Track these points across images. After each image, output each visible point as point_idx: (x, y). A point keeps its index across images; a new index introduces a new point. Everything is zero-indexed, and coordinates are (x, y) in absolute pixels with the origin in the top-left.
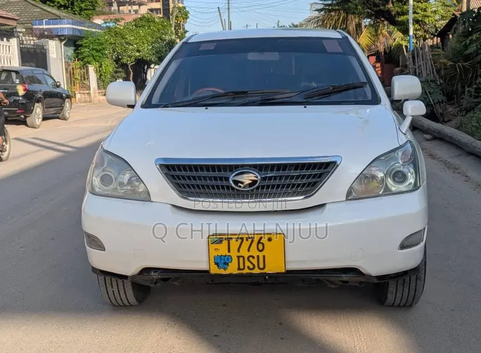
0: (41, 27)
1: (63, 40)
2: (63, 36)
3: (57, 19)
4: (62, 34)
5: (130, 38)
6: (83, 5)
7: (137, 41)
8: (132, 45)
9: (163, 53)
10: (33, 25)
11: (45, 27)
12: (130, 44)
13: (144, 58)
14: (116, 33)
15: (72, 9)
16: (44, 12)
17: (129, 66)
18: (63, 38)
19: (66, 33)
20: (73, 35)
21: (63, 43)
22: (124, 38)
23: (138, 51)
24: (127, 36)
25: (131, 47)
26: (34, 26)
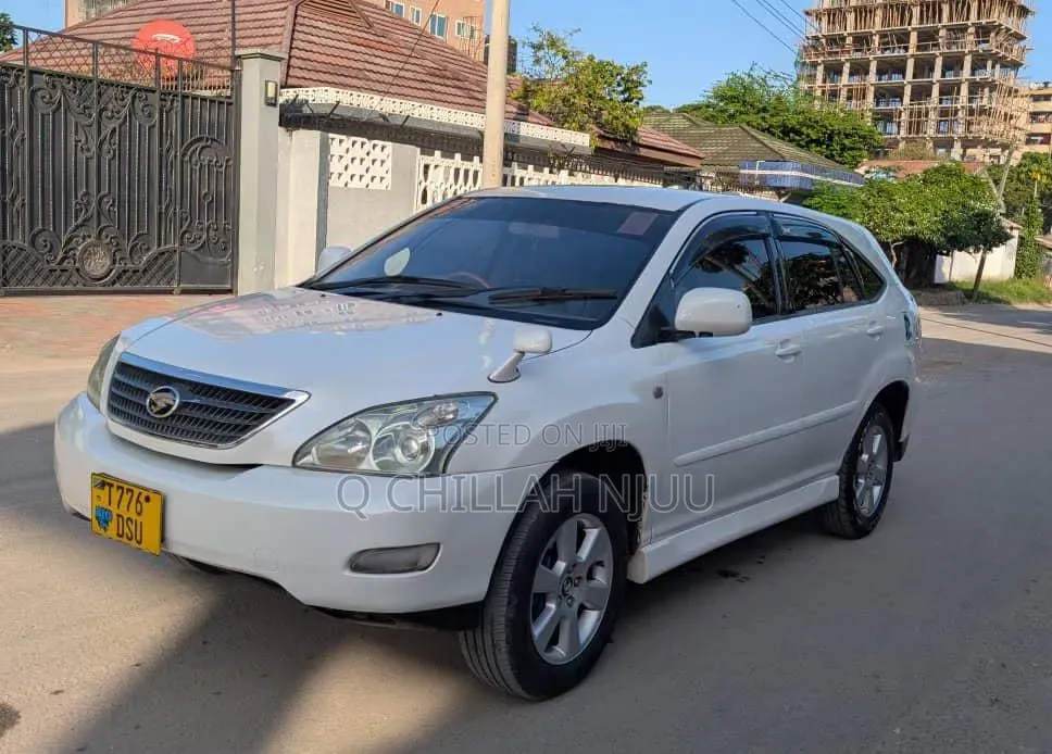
0: (751, 172)
1: (784, 195)
2: (784, 188)
3: (780, 160)
4: (781, 185)
5: (900, 200)
6: (846, 142)
7: (913, 206)
8: (902, 212)
9: (960, 229)
10: (740, 168)
11: (757, 172)
12: (898, 210)
13: (920, 235)
14: (880, 191)
15: (828, 146)
16: (765, 149)
17: (892, 246)
18: (783, 192)
19: (787, 184)
20: (800, 189)
21: (783, 199)
22: (891, 200)
23: (912, 223)
24: (896, 197)
25: (898, 215)
26: (742, 171)
